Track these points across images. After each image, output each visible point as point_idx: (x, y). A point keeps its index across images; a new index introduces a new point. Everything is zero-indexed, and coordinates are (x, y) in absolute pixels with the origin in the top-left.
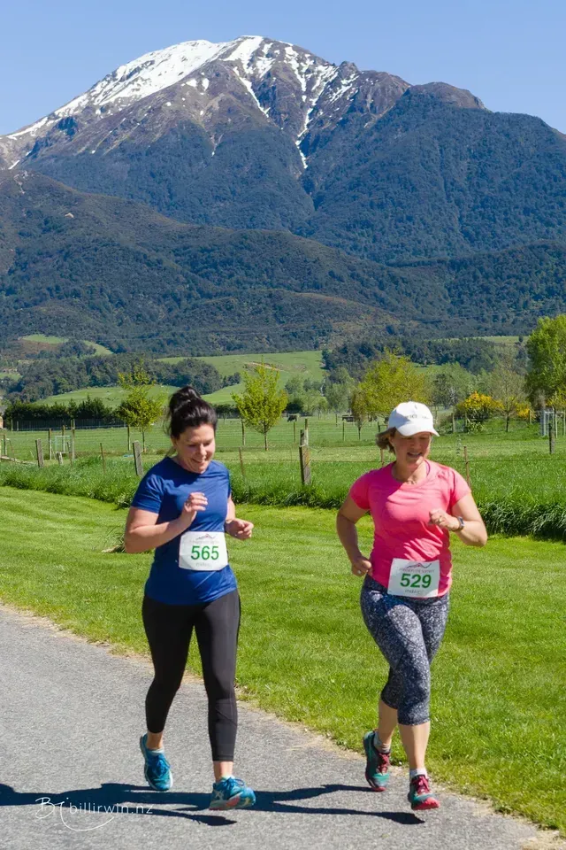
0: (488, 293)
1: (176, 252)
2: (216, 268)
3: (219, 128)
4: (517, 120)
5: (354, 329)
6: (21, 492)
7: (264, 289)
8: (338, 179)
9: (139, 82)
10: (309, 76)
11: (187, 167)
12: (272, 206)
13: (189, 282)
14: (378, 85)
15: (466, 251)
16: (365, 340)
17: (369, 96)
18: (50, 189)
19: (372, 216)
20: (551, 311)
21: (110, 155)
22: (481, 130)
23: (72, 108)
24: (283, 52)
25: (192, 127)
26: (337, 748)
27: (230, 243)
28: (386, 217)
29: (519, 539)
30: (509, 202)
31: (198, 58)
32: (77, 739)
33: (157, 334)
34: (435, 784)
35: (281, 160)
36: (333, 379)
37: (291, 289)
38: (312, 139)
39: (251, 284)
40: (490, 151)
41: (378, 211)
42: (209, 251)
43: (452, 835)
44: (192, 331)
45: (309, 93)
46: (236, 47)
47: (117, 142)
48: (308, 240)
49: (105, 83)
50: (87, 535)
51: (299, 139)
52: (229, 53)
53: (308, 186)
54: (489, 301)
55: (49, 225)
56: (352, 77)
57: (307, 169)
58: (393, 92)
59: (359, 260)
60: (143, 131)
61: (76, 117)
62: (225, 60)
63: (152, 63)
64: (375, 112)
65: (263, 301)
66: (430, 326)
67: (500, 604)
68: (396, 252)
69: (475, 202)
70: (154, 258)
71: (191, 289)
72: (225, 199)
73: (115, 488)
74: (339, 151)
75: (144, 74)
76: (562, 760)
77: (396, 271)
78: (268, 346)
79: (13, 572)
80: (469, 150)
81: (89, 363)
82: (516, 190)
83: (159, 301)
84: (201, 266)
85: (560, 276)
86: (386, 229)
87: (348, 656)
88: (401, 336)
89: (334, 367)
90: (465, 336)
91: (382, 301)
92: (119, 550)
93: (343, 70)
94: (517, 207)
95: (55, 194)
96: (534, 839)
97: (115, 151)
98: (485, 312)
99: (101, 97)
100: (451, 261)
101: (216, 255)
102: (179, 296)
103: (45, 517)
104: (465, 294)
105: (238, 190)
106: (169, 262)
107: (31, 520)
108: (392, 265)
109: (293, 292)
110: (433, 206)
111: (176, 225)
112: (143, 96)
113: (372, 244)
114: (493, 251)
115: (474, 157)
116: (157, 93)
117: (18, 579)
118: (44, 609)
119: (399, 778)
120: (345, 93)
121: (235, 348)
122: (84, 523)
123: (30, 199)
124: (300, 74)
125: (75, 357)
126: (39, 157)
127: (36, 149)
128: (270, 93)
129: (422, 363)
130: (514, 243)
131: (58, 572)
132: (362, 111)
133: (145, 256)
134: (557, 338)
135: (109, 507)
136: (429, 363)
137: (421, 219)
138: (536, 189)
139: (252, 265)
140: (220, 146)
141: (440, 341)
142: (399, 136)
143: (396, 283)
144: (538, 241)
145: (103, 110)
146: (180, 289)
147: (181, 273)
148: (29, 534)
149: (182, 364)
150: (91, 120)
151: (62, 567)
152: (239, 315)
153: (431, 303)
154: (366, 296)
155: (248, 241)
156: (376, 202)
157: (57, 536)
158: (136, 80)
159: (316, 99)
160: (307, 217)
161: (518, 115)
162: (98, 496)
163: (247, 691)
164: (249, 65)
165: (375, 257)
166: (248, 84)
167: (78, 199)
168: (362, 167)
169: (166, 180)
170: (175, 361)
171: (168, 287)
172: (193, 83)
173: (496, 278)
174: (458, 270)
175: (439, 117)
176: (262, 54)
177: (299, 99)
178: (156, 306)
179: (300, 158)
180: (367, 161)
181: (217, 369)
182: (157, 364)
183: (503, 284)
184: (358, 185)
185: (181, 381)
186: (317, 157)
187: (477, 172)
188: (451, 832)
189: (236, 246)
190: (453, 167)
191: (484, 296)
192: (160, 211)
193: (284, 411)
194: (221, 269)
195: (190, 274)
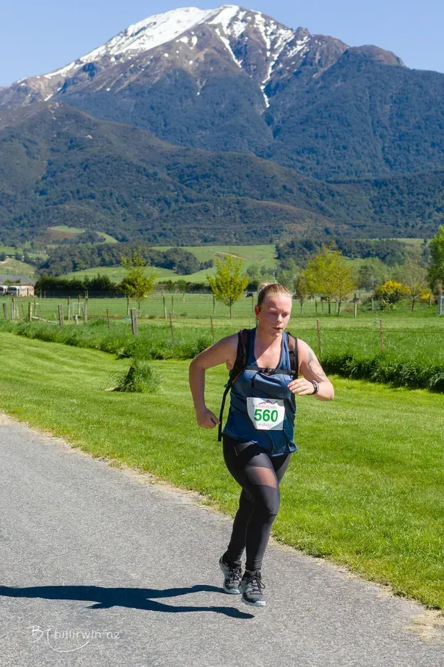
0: (402, 205)
1: (168, 167)
2: (197, 180)
3: (203, 74)
4: (429, 76)
5: (300, 230)
6: (46, 344)
7: (233, 197)
8: (292, 116)
9: (145, 37)
10: (273, 37)
11: (179, 104)
12: (241, 134)
13: (176, 190)
14: (325, 46)
15: (386, 173)
16: (308, 238)
17: (318, 54)
18: (75, 116)
19: (316, 145)
21: (120, 92)
22: (401, 82)
23: (92, 56)
24: (254, 19)
25: (183, 73)
28: (327, 146)
29: (419, 391)
30: (421, 137)
31: (190, 21)
32: (82, 529)
33: (152, 229)
34: (350, 572)
36: (283, 266)
37: (254, 198)
38: (273, 85)
39: (223, 193)
40: (407, 98)
41: (321, 141)
42: (193, 167)
43: (361, 611)
44: (178, 227)
45: (272, 50)
46: (218, 13)
47: (126, 83)
48: (268, 161)
49: (119, 38)
50: (95, 378)
51: (264, 85)
52: (212, 18)
53: (269, 121)
55: (73, 143)
56: (305, 38)
57: (269, 108)
58: (336, 52)
59: (307, 178)
60: (146, 75)
61: (97, 62)
62: (210, 23)
63: (155, 23)
64: (321, 66)
65: (232, 206)
66: (357, 229)
67: (403, 439)
68: (334, 172)
69: (394, 136)
70: (151, 171)
71: (178, 195)
72: (206, 128)
73: (117, 343)
74: (293, 94)
75: (147, 32)
77: (333, 187)
78: (234, 240)
79: (38, 403)
80: (392, 97)
81: (100, 249)
82: (426, 129)
83: (154, 203)
84: (186, 178)
86: (327, 155)
88: (335, 236)
89: (284, 258)
90: (384, 238)
91: (322, 209)
92: (118, 390)
93: (298, 34)
94: (426, 141)
95: (79, 120)
96: (422, 616)
97: (125, 90)
98: (399, 220)
99: (115, 48)
100: (375, 181)
101: (198, 171)
102: (169, 201)
103: (64, 363)
104: (384, 205)
105: (216, 122)
106: (162, 175)
107: (53, 365)
108: (330, 182)
109: (255, 200)
110: (363, 139)
111: (168, 146)
112: (147, 49)
113: (316, 166)
114: (407, 174)
115: (395, 102)
116: (157, 47)
117: (41, 408)
118: (60, 431)
119: (323, 567)
120: (300, 52)
121: (210, 241)
122: (94, 369)
123: (59, 123)
124: (266, 35)
125: (90, 244)
126: (68, 92)
127: (65, 86)
128: (243, 49)
129: (350, 256)
130: (423, 168)
131: (72, 405)
133: (144, 169)
135: (112, 357)
136: (355, 257)
137: (353, 148)
139: (225, 179)
140: (203, 88)
141: (364, 240)
142: (339, 84)
143: (333, 196)
144: (441, 168)
145: (117, 58)
146: (170, 195)
147: (172, 183)
148: (51, 375)
149: (170, 252)
150: (108, 65)
151: (74, 401)
152: (214, 216)
153: (359, 212)
154: (310, 205)
155: (223, 161)
156: (320, 134)
157: (72, 377)
158: (142, 36)
159: (277, 55)
160: (267, 144)
161: (429, 72)
162: (103, 349)
163: (210, 498)
164: (228, 27)
165: (317, 176)
167: (95, 125)
168: (310, 107)
169: (162, 113)
170: (164, 249)
171: (162, 193)
172: (185, 40)
173: (408, 194)
174: (380, 188)
175: (369, 72)
176: (238, 20)
177: (265, 54)
178: (151, 207)
179: (264, 99)
180: (314, 103)
181: (196, 256)
182: (151, 251)
183: (414, 199)
184: (307, 121)
185: (168, 265)
186: (277, 99)
187: (397, 114)
188: (361, 609)
189: (213, 164)
190: (379, 110)
191: (399, 208)
192: (157, 136)
193: (245, 289)
194: (201, 181)
195: (178, 184)
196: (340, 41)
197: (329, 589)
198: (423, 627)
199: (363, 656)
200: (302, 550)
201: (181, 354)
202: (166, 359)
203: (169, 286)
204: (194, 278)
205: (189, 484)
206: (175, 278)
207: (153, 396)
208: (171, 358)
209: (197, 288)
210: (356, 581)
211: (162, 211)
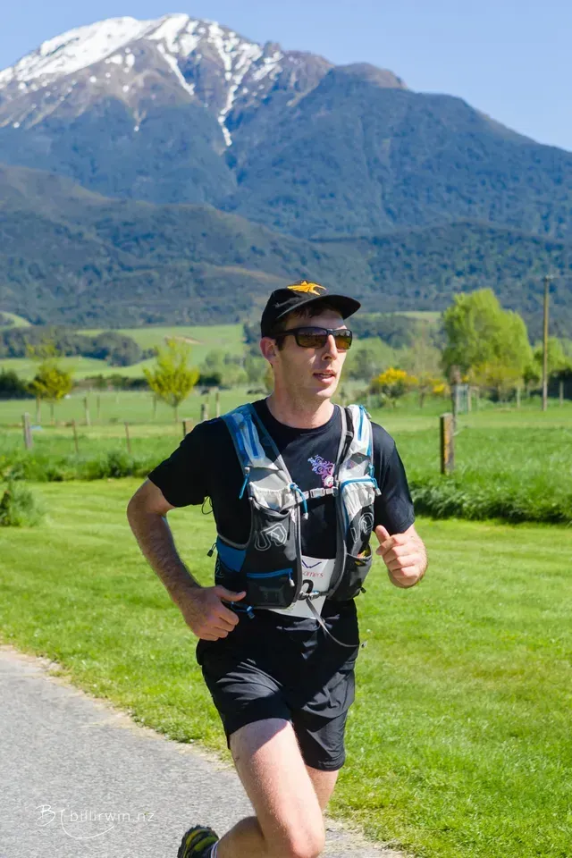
0: (410, 269)
1: (98, 226)
2: (137, 241)
3: (144, 104)
4: (440, 101)
7: (185, 263)
8: (262, 156)
9: (64, 58)
10: (234, 54)
11: (110, 142)
12: (196, 181)
13: (109, 255)
14: (302, 65)
15: (387, 227)
17: (293, 75)
19: (294, 192)
20: (465, 289)
21: (34, 128)
22: (404, 109)
24: (208, 31)
25: (115, 101)
26: (134, 725)
27: (152, 217)
28: (309, 193)
30: (433, 180)
31: (123, 35)
33: (77, 306)
34: (220, 761)
35: (204, 136)
36: (252, 353)
37: (213, 263)
38: (236, 116)
39: (172, 257)
40: (413, 130)
41: (300, 187)
42: (131, 224)
43: (218, 814)
44: (112, 304)
45: (233, 71)
46: (159, 27)
47: (40, 117)
48: (230, 215)
49: (29, 58)
51: (223, 116)
52: (153, 31)
53: (231, 163)
56: (276, 55)
57: (231, 145)
58: (317, 72)
59: (282, 235)
60: (66, 105)
61: (1, 91)
62: (151, 37)
63: (77, 39)
64: (298, 90)
65: (185, 274)
68: (319, 228)
69: (397, 179)
70: (74, 229)
71: (111, 262)
72: (147, 174)
73: (2, 460)
74: (262, 128)
75: (69, 50)
76: (352, 738)
77: (318, 247)
78: (187, 319)
81: (6, 336)
82: (439, 169)
83: (79, 273)
84: (122, 239)
85: (482, 253)
86: (309, 205)
89: (255, 341)
90: (387, 312)
91: (303, 276)
93: (267, 50)
94: (438, 185)
97: (38, 125)
98: (407, 288)
99: (25, 72)
100: (375, 238)
101: (138, 229)
102: (99, 269)
104: (387, 270)
105: (161, 165)
106: (90, 235)
108: (315, 240)
109: (214, 266)
110: (356, 183)
111: (98, 198)
112: (68, 73)
113: (295, 220)
114: (417, 229)
115: (397, 135)
116: (81, 70)
119: (186, 755)
120: (269, 72)
121: (156, 321)
124: (225, 52)
128: (195, 70)
130: (436, 220)
132: (285, 89)
133: (66, 229)
134: (472, 315)
137: (344, 196)
138: (458, 166)
139: (174, 240)
140: (144, 122)
141: (361, 316)
142: (323, 113)
143: (318, 258)
144: (461, 219)
145: (28, 84)
146: (100, 262)
147: (104, 246)
149: (101, 337)
150: (15, 94)
152: (160, 288)
153: (354, 279)
154: (288, 271)
155: (171, 215)
156: (298, 179)
158: (61, 55)
159: (240, 78)
160: (229, 192)
161: (440, 96)
163: (64, 667)
164: (174, 43)
165: (296, 233)
166: (173, 62)
169: (89, 154)
170: (94, 333)
171: (90, 260)
172: (117, 60)
173: (418, 253)
174: (381, 245)
175: (362, 97)
176: (187, 33)
177: (223, 76)
178: (75, 278)
179: (222, 134)
180: (289, 138)
181: (136, 341)
182: (76, 336)
183: (425, 260)
184: (281, 161)
185: (100, 354)
186: (242, 132)
187: (400, 151)
188: (218, 810)
189: (158, 220)
190: (376, 145)
191: (406, 273)
192: (82, 184)
193: (195, 385)
194: (142, 243)
195: (111, 247)
196: (323, 59)
197: (186, 785)
200: (164, 732)
201: (87, 473)
202: (68, 480)
203: (100, 383)
204: (133, 372)
205: (38, 647)
206: (106, 370)
207: (34, 531)
208: (73, 479)
209: (138, 384)
210: (225, 774)
211: (90, 282)
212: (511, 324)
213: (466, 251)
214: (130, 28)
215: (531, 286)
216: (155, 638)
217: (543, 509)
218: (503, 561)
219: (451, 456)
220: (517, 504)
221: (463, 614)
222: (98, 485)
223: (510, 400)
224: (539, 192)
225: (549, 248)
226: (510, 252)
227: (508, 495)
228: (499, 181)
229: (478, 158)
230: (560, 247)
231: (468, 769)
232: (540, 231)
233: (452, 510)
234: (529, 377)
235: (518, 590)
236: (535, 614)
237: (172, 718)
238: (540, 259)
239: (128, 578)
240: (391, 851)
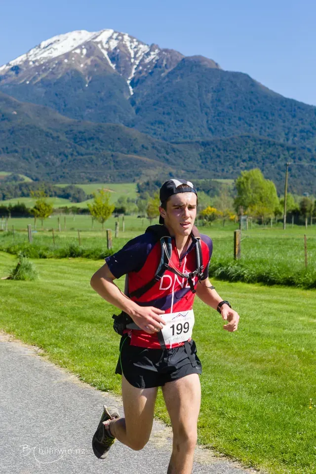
0: (220, 158)
1: (66, 133)
2: (86, 141)
3: (90, 73)
4: (236, 75)
5: (153, 174)
7: (109, 152)
8: (148, 100)
9: (52, 49)
10: (135, 50)
11: (74, 92)
12: (115, 112)
13: (72, 148)
14: (169, 56)
15: (210, 137)
16: (158, 179)
17: (164, 61)
18: (6, 100)
19: (164, 119)
20: (246, 168)
21: (36, 84)
22: (219, 79)
23: (18, 61)
24: (123, 38)
25: (77, 72)
26: (80, 382)
27: (93, 129)
28: (171, 119)
30: (232, 114)
31: (81, 39)
33: (56, 172)
35: (120, 90)
36: (142, 197)
38: (135, 81)
39: (103, 149)
40: (223, 89)
41: (167, 116)
42: (83, 133)
44: (72, 171)
45: (135, 58)
46: (100, 34)
47: (39, 78)
48: (132, 129)
49: (35, 49)
51: (129, 80)
52: (96, 37)
53: (133, 103)
54: (220, 162)
55: (5, 117)
56: (156, 51)
57: (133, 95)
58: (176, 59)
59: (157, 140)
60: (52, 73)
61: (20, 65)
62: (95, 40)
63: (59, 40)
64: (167, 68)
65: (109, 158)
66: (191, 173)
68: (175, 137)
69: (214, 113)
70: (55, 135)
71: (73, 151)
72: (92, 108)
73: (17, 247)
74: (148, 86)
75: (55, 46)
77: (175, 146)
78: (110, 180)
81: (21, 186)
82: (235, 109)
83: (57, 156)
84: (78, 140)
85: (255, 151)
86: (171, 125)
87: (102, 335)
89: (142, 192)
90: (208, 179)
91: (167, 160)
92: (9, 278)
93: (152, 48)
94: (235, 117)
95: (8, 102)
96: (161, 431)
97: (38, 83)
98: (218, 167)
99: (33, 56)
100: (203, 142)
101: (86, 135)
102: (67, 154)
104: (208, 158)
105: (98, 104)
106: (63, 138)
108: (173, 143)
109: (123, 154)
110: (194, 115)
111: (67, 120)
112: (54, 57)
113: (164, 133)
114: (223, 138)
115: (215, 92)
116: (59, 56)
119: (106, 398)
120: (153, 59)
121: (94, 181)
124: (131, 48)
125: (14, 182)
126: (1, 84)
128: (116, 57)
130: (233, 134)
132: (160, 67)
133: (51, 134)
134: (250, 181)
135: (13, 257)
137: (188, 121)
138: (245, 108)
139: (104, 141)
140: (90, 82)
142: (179, 80)
143: (174, 152)
144: (245, 134)
145: (34, 62)
146: (67, 151)
147: (69, 143)
149: (67, 188)
150: (28, 67)
152: (96, 165)
153: (192, 162)
155: (102, 129)
156: (166, 112)
158: (50, 48)
159: (138, 61)
160: (131, 118)
162: (9, 251)
163: (45, 352)
164: (106, 43)
165: (164, 139)
167: (19, 105)
168: (160, 95)
169: (63, 98)
170: (63, 186)
171: (62, 150)
172: (78, 51)
173: (224, 150)
174: (205, 146)
175: (198, 72)
176: (113, 39)
177: (130, 61)
178: (55, 159)
179: (129, 89)
180: (162, 92)
181: (84, 190)
182: (54, 187)
183: (227, 154)
184: (158, 103)
185: (66, 196)
186: (138, 88)
187: (216, 100)
189: (96, 131)
190: (204, 96)
191: (218, 160)
192: (59, 112)
193: (113, 213)
194: (88, 142)
195: (73, 144)
196: (179, 53)
198: (159, 439)
199: (112, 459)
200: (95, 386)
201: (58, 255)
202: (49, 258)
203: (66, 210)
204: (82, 205)
205: (34, 341)
206: (69, 204)
207: (31, 283)
208: (52, 257)
209: (84, 211)
211: (62, 161)
212: (269, 186)
213: (247, 149)
214: (85, 36)
215: (279, 167)
216: (91, 338)
217: (285, 278)
218: (264, 304)
219: (239, 251)
220: (272, 276)
221: (244, 330)
222: (64, 260)
223: (267, 224)
224: (284, 121)
225: (288, 149)
226: (269, 151)
227: (267, 271)
228: (264, 115)
229: (254, 104)
230: (294, 149)
231: (247, 409)
232: (284, 140)
233: (239, 278)
234: (277, 213)
235: (272, 319)
236: (280, 331)
237: (99, 378)
238: (284, 155)
239: (78, 308)
240: (208, 450)
